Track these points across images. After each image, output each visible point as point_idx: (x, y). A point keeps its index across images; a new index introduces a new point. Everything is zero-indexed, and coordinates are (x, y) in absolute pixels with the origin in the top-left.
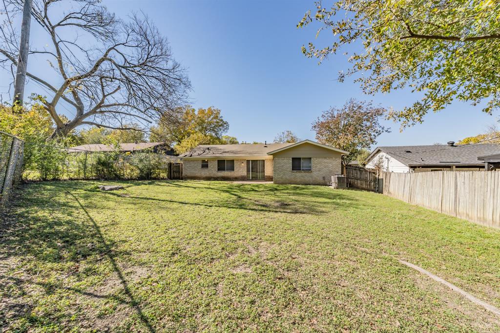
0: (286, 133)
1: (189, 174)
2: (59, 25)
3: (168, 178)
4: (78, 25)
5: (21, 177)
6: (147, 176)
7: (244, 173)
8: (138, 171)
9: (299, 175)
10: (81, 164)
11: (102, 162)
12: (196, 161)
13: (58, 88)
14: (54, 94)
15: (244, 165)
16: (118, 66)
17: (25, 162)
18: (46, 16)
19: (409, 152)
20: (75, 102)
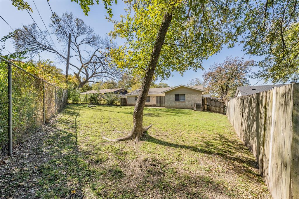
0: (195, 80)
1: (129, 103)
2: (80, 44)
3: (121, 105)
4: (85, 43)
5: (67, 102)
6: (111, 104)
7: (155, 103)
8: (107, 102)
9: (178, 104)
10: (85, 98)
11: (92, 97)
12: (133, 97)
13: (80, 68)
14: (79, 71)
15: (155, 99)
16: (98, 58)
17: (68, 97)
18: (76, 42)
19: (255, 90)
20: (86, 73)
